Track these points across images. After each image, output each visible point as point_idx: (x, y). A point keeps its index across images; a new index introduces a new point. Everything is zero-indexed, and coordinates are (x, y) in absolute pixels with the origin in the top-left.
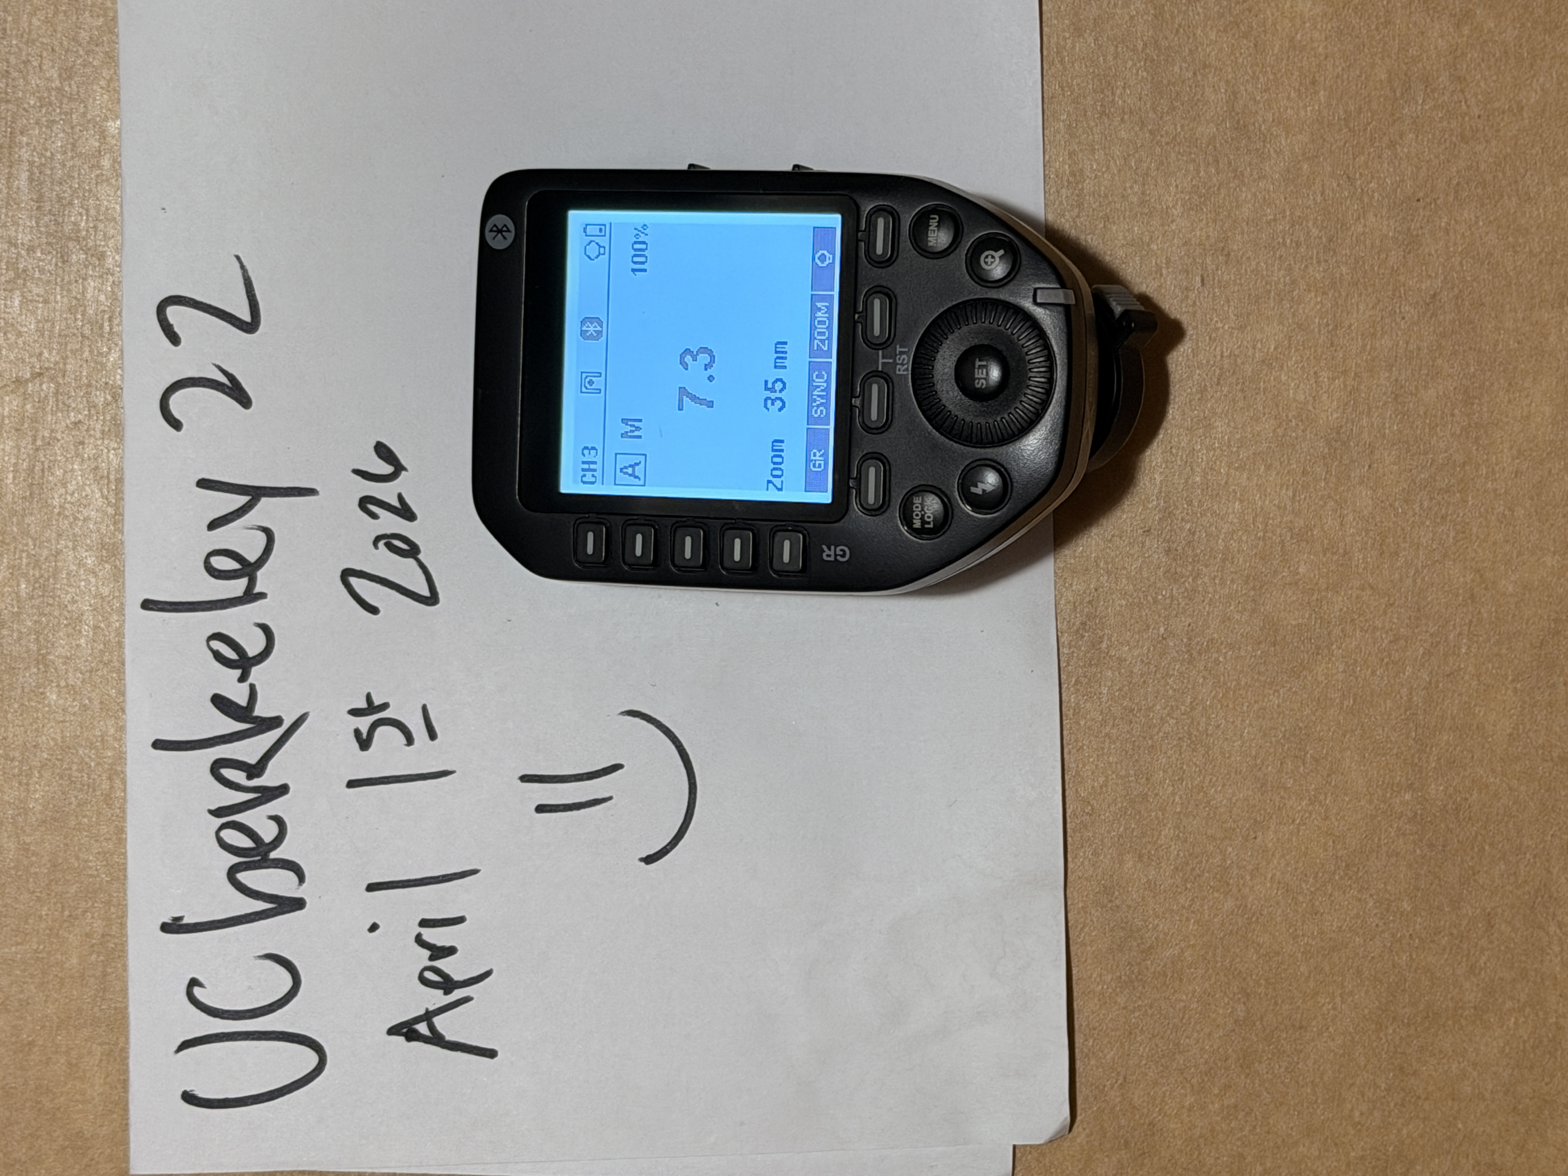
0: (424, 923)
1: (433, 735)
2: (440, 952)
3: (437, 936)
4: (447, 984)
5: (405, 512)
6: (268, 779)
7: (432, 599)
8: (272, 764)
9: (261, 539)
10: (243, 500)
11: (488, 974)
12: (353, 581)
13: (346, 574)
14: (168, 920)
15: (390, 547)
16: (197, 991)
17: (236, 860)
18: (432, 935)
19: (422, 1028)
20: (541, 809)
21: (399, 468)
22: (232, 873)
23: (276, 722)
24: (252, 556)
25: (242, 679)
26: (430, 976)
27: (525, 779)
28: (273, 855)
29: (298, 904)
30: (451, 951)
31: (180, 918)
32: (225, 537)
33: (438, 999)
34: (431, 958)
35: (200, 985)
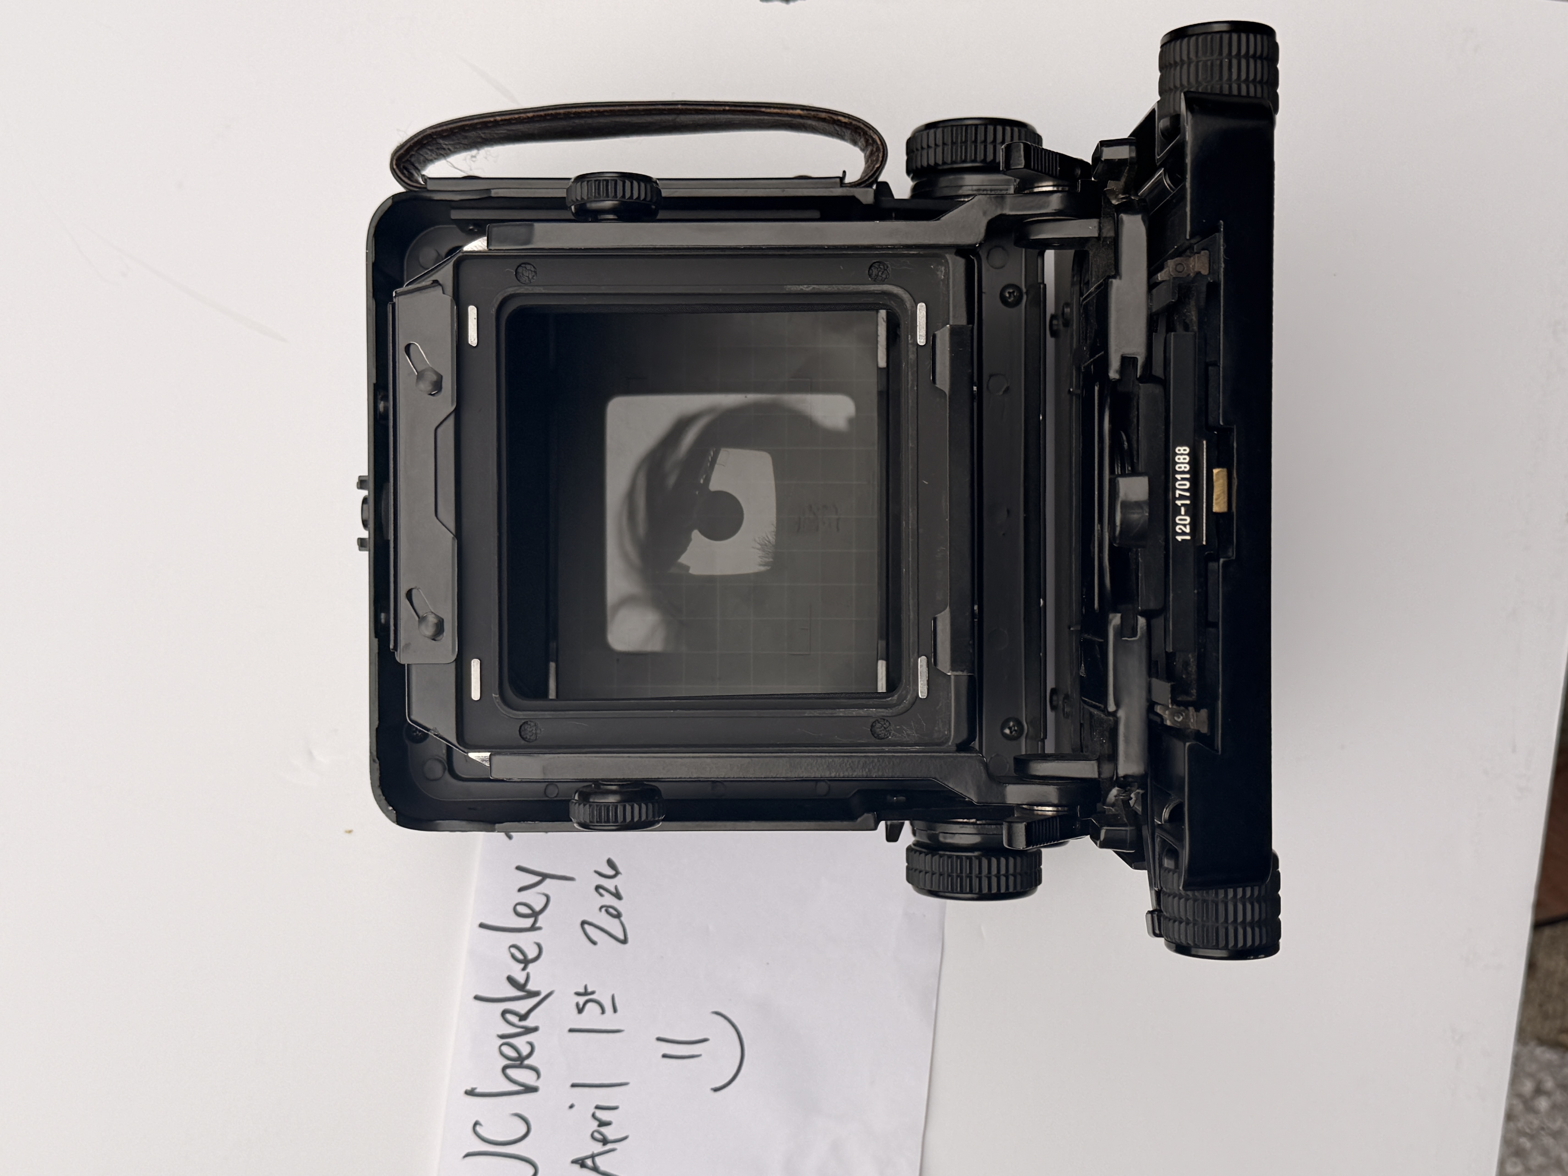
0: (597, 1107)
1: (615, 1010)
2: (602, 1124)
3: (603, 1115)
4: (605, 1141)
5: (618, 896)
6: (529, 1023)
7: (624, 941)
8: (532, 1015)
9: (544, 900)
10: (538, 878)
11: (625, 1138)
12: (586, 927)
13: (583, 923)
14: (469, 1088)
15: (607, 911)
16: (478, 1128)
17: (507, 1062)
18: (600, 1114)
19: (589, 1162)
20: (664, 1056)
21: (617, 873)
22: (504, 1069)
23: (537, 994)
24: (538, 908)
25: (524, 969)
26: (597, 1135)
27: (659, 1039)
28: (526, 1062)
29: (534, 1089)
30: (607, 1124)
31: (475, 1089)
32: (525, 897)
33: (598, 1148)
34: (599, 1126)
35: (480, 1125)
